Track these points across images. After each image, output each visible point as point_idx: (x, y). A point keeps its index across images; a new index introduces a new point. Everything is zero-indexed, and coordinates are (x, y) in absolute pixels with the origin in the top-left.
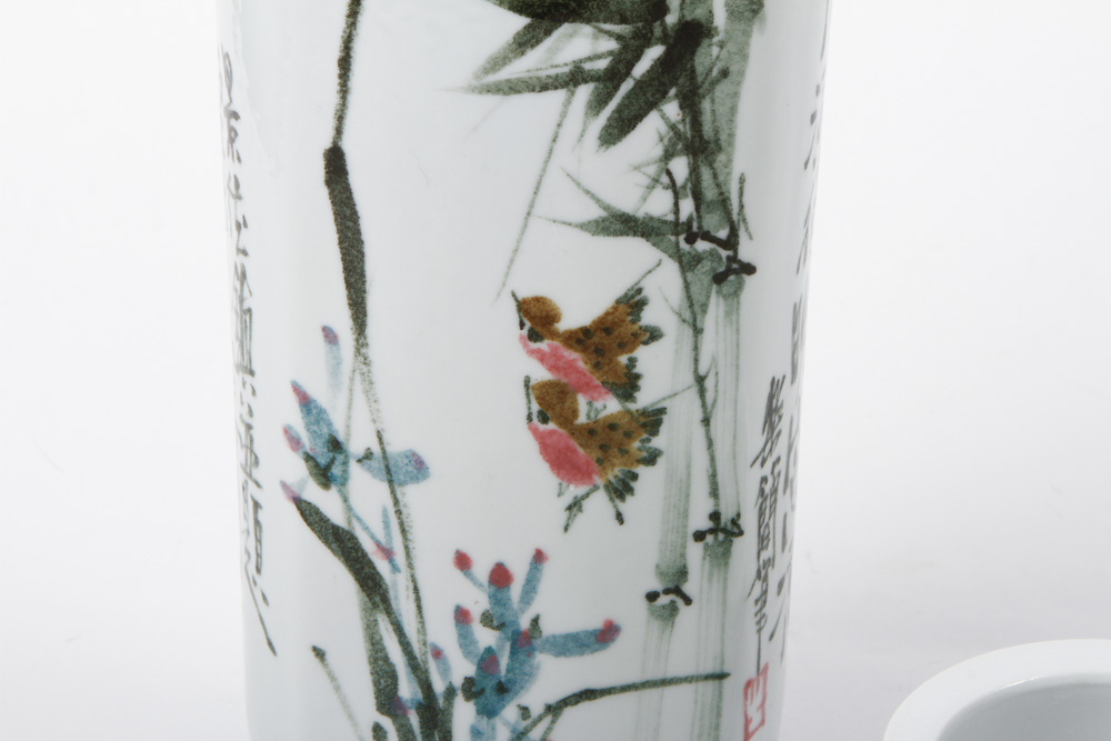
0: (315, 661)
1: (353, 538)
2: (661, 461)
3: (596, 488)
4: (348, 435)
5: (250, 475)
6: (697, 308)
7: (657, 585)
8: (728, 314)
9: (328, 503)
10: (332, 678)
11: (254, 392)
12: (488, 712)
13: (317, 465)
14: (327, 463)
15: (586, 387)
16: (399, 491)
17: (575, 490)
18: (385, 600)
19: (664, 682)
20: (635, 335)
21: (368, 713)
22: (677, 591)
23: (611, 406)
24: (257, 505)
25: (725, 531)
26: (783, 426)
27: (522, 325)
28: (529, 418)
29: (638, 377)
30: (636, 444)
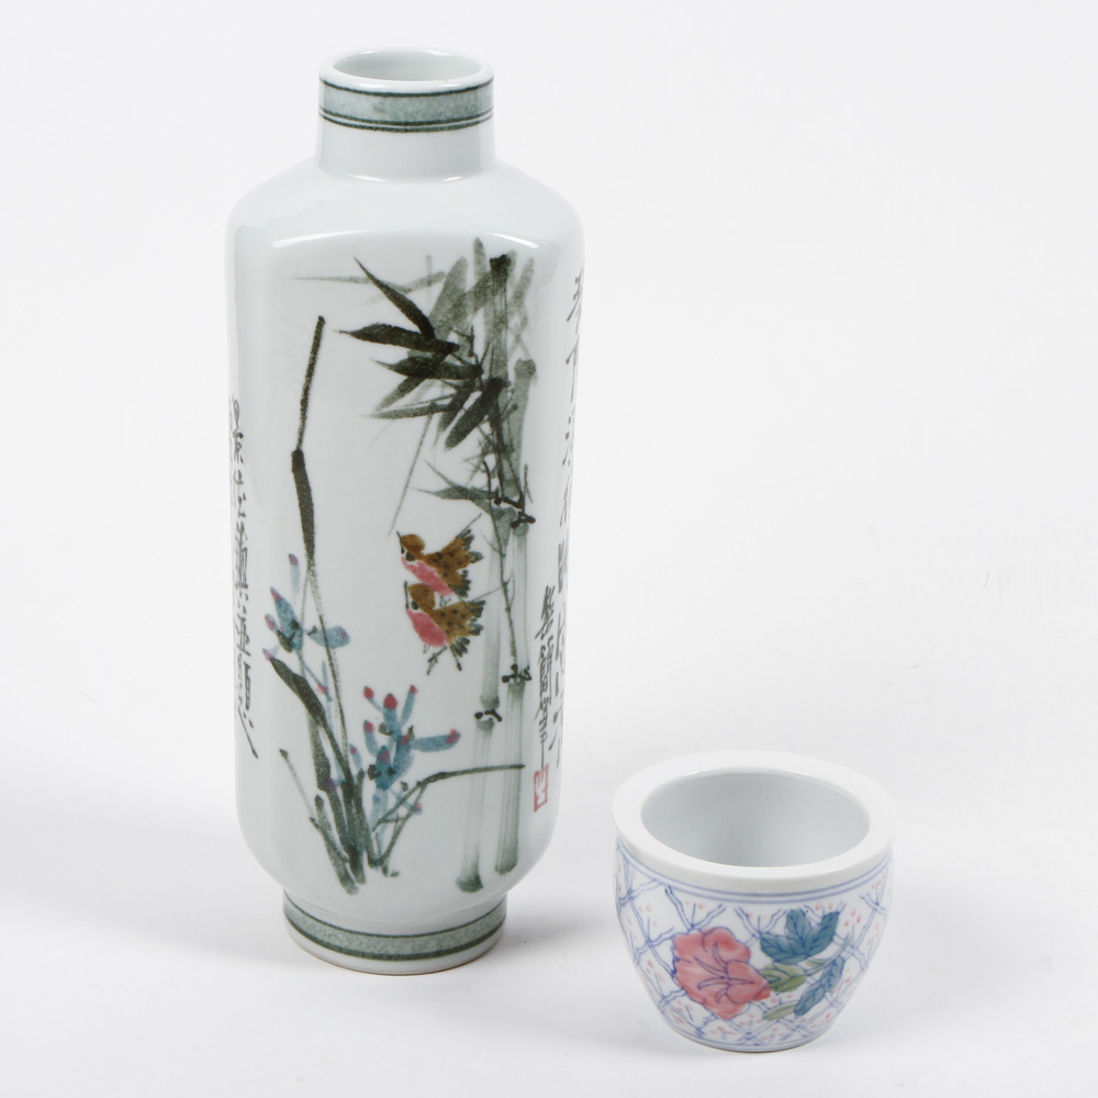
0: (281, 758)
1: (305, 681)
2: (482, 632)
3: (445, 648)
4: (303, 618)
5: (243, 650)
6: (502, 542)
7: (481, 709)
8: (520, 545)
9: (290, 660)
10: (291, 768)
11: (247, 598)
12: (383, 786)
13: (284, 637)
14: (290, 635)
15: (439, 588)
16: (332, 651)
17: (433, 650)
18: (323, 719)
19: (487, 769)
20: (467, 557)
21: (312, 788)
22: (493, 712)
23: (454, 599)
24: (247, 667)
25: (520, 676)
26: (555, 617)
27: (403, 551)
28: (407, 606)
29: (468, 582)
30: (468, 622)
